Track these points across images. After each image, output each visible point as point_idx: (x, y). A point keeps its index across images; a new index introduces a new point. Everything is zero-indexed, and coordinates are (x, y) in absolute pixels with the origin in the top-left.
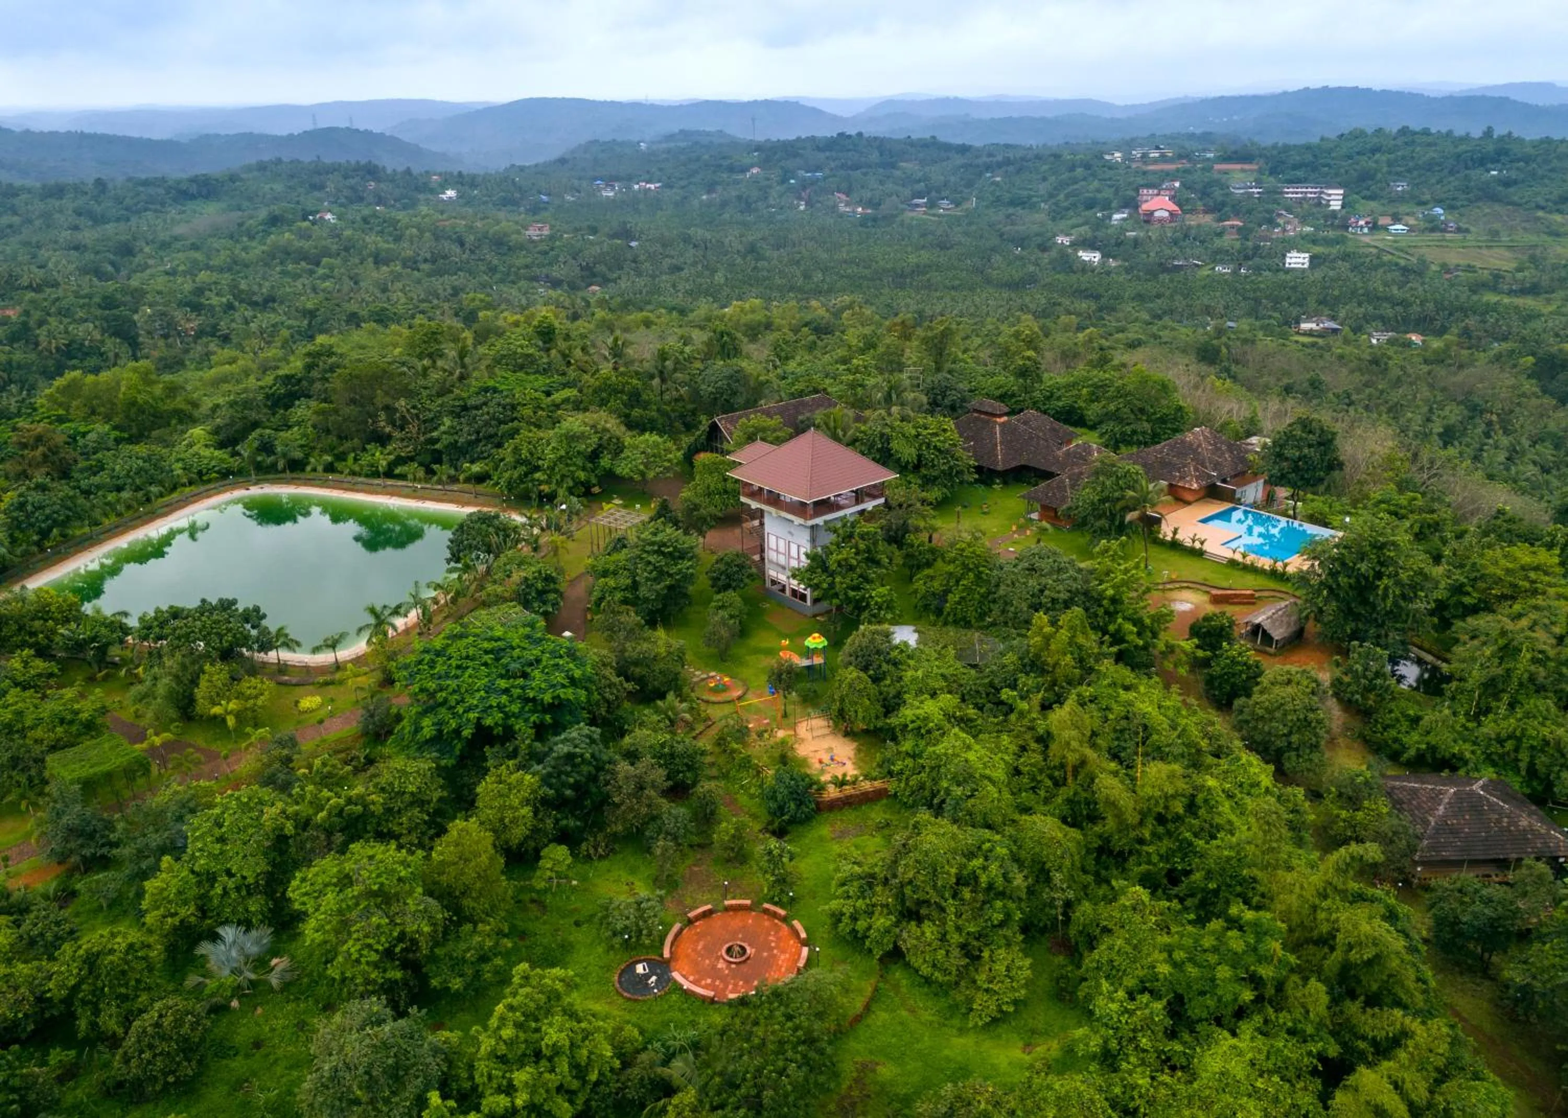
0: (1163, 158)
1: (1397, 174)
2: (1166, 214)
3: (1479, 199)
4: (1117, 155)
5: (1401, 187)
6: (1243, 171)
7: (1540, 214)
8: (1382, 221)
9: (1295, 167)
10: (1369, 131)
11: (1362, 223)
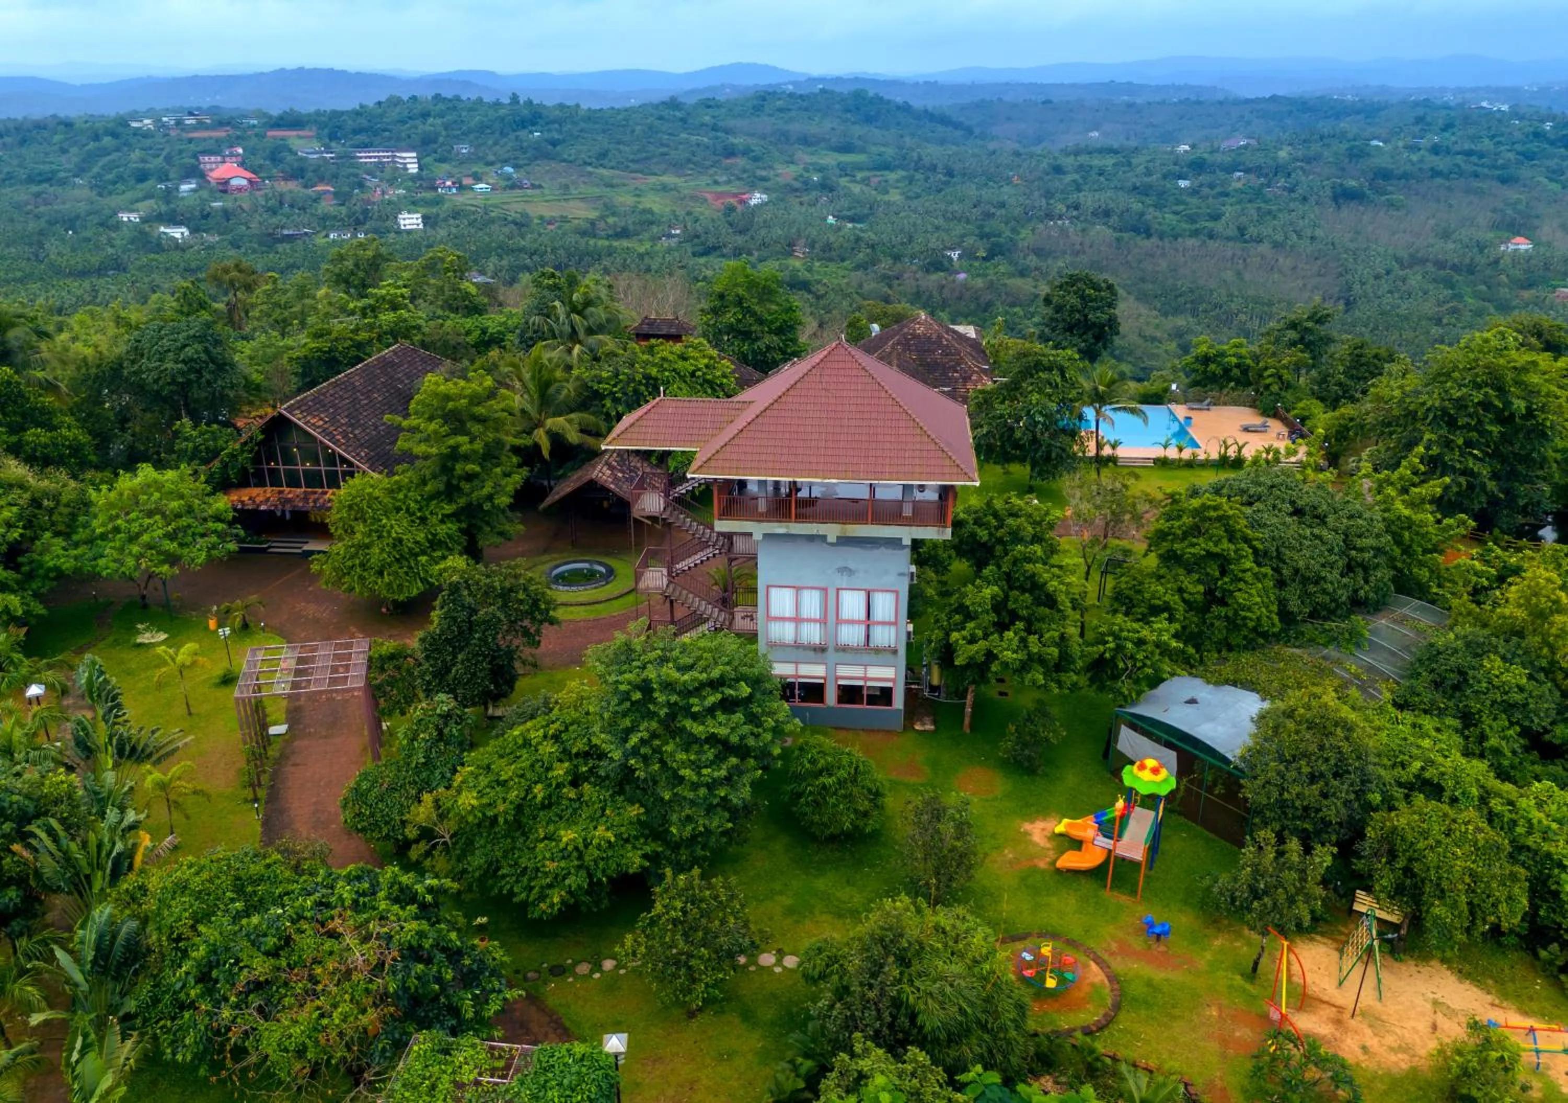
0: (200, 125)
1: (457, 137)
2: (244, 182)
3: (536, 158)
4: (147, 121)
5: (464, 150)
6: (300, 137)
7: (589, 169)
8: (467, 181)
9: (356, 132)
10: (405, 98)
11: (449, 183)
